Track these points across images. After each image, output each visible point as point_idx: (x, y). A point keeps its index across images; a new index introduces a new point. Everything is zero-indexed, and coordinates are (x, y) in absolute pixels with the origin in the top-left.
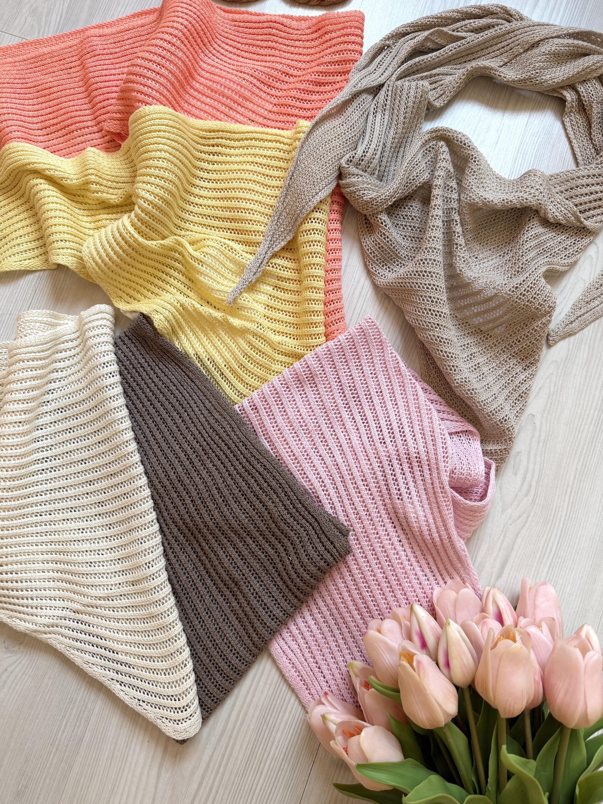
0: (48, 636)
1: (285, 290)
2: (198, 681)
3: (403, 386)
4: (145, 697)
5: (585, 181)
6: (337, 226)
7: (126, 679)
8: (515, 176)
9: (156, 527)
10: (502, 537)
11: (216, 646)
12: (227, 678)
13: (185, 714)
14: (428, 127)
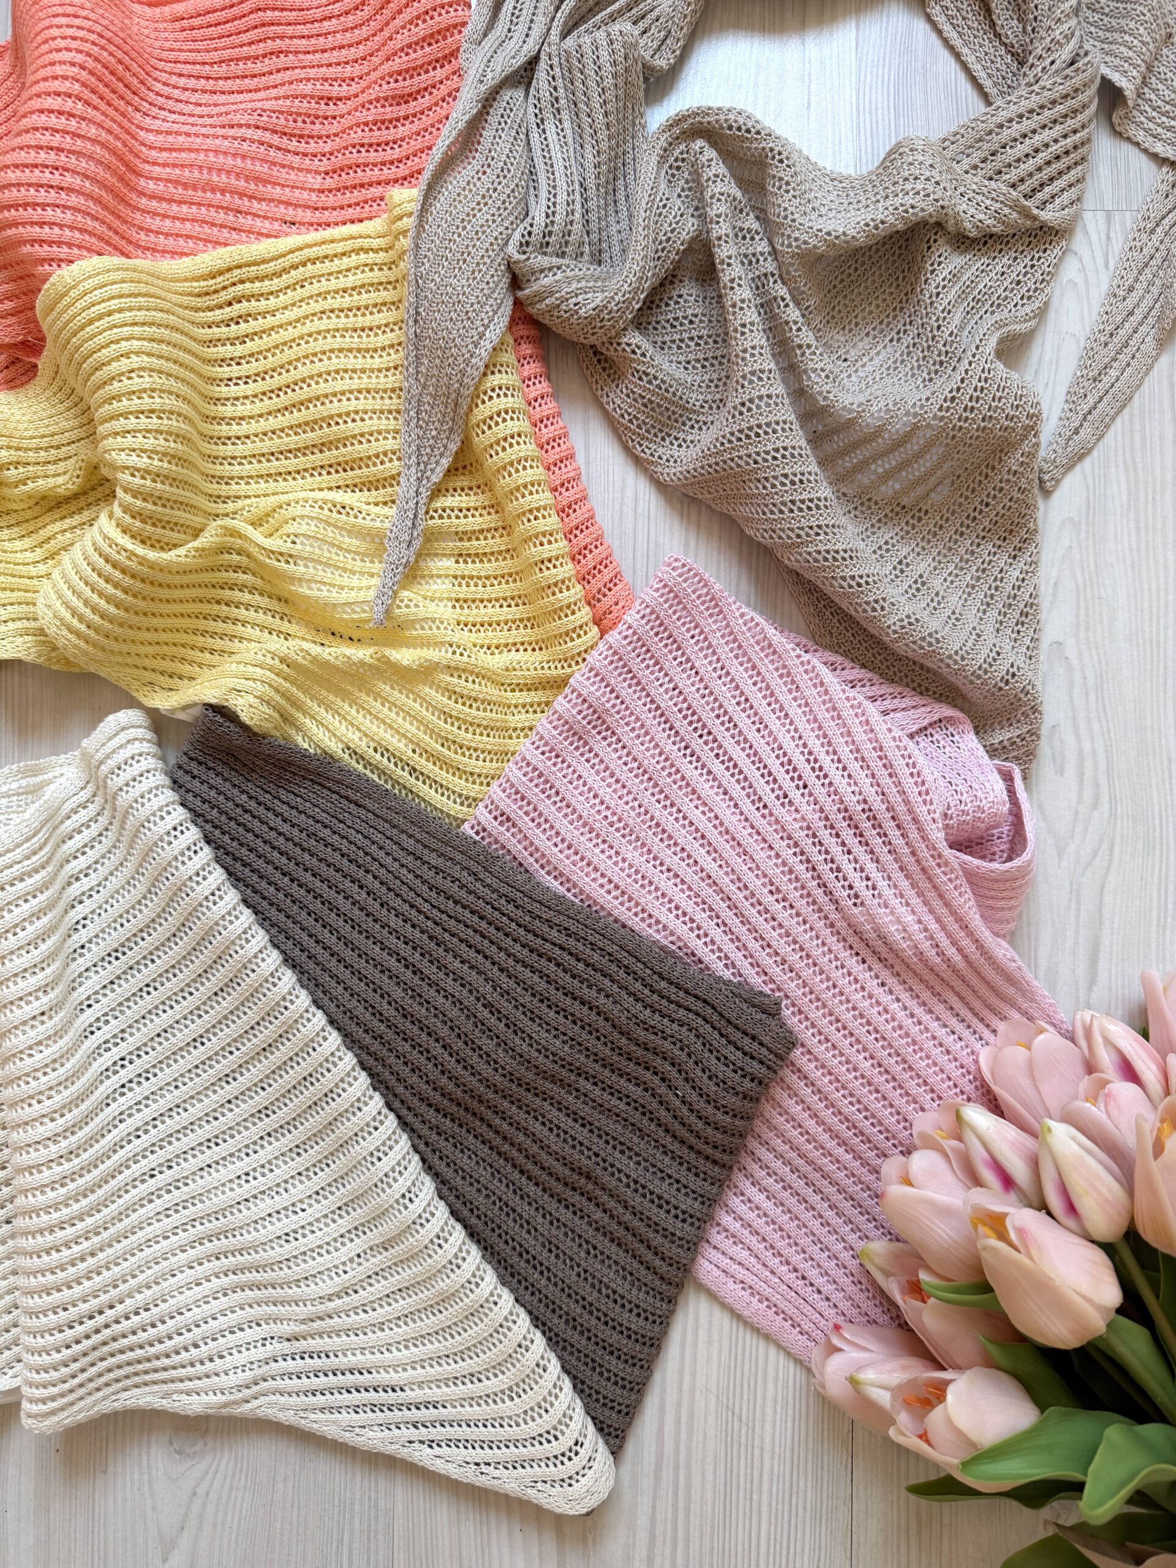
0: (255, 1403)
1: (480, 556)
2: (579, 1386)
3: (786, 674)
4: (487, 1454)
5: (1016, 129)
6: (542, 387)
7: (438, 1433)
8: (869, 164)
9: (391, 1121)
10: (1073, 905)
11: (589, 1308)
12: (632, 1360)
13: (578, 1462)
14: (658, 117)
